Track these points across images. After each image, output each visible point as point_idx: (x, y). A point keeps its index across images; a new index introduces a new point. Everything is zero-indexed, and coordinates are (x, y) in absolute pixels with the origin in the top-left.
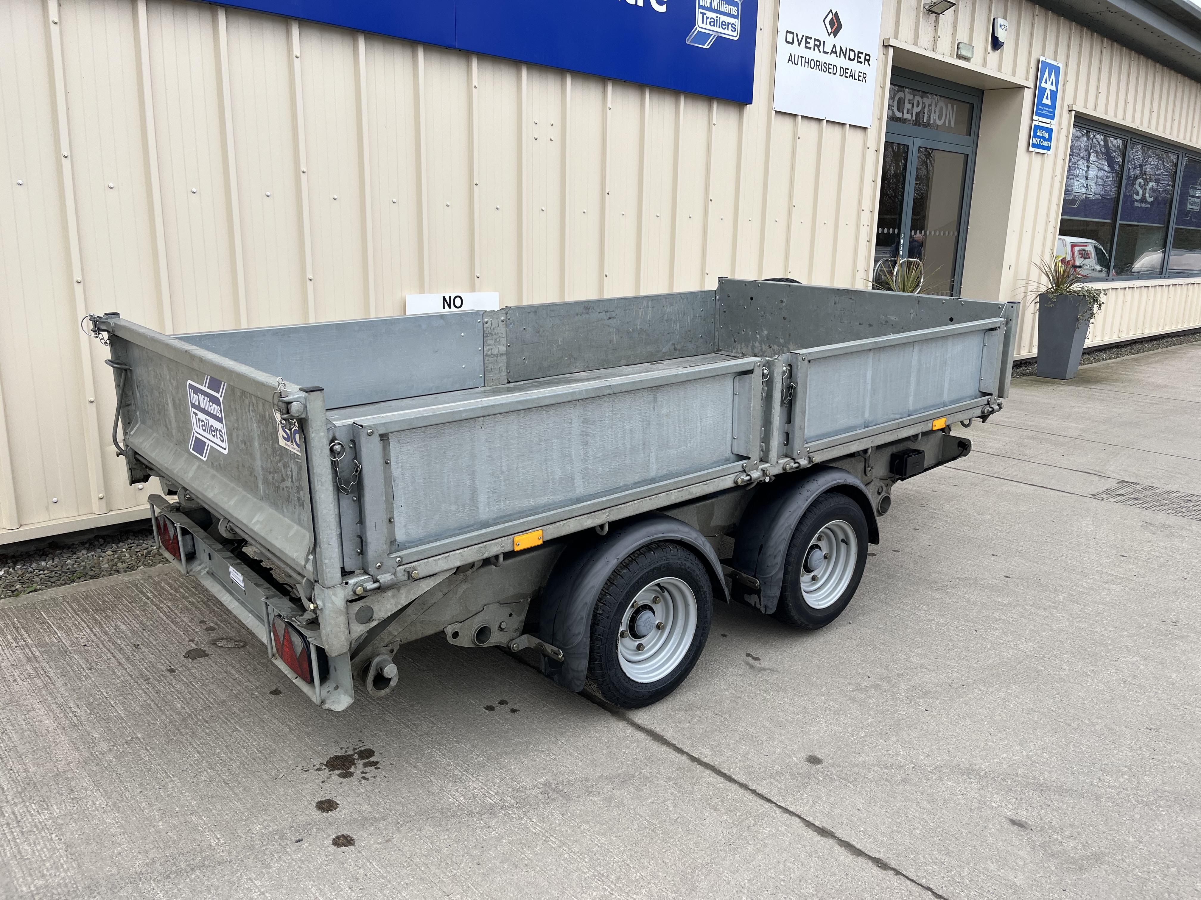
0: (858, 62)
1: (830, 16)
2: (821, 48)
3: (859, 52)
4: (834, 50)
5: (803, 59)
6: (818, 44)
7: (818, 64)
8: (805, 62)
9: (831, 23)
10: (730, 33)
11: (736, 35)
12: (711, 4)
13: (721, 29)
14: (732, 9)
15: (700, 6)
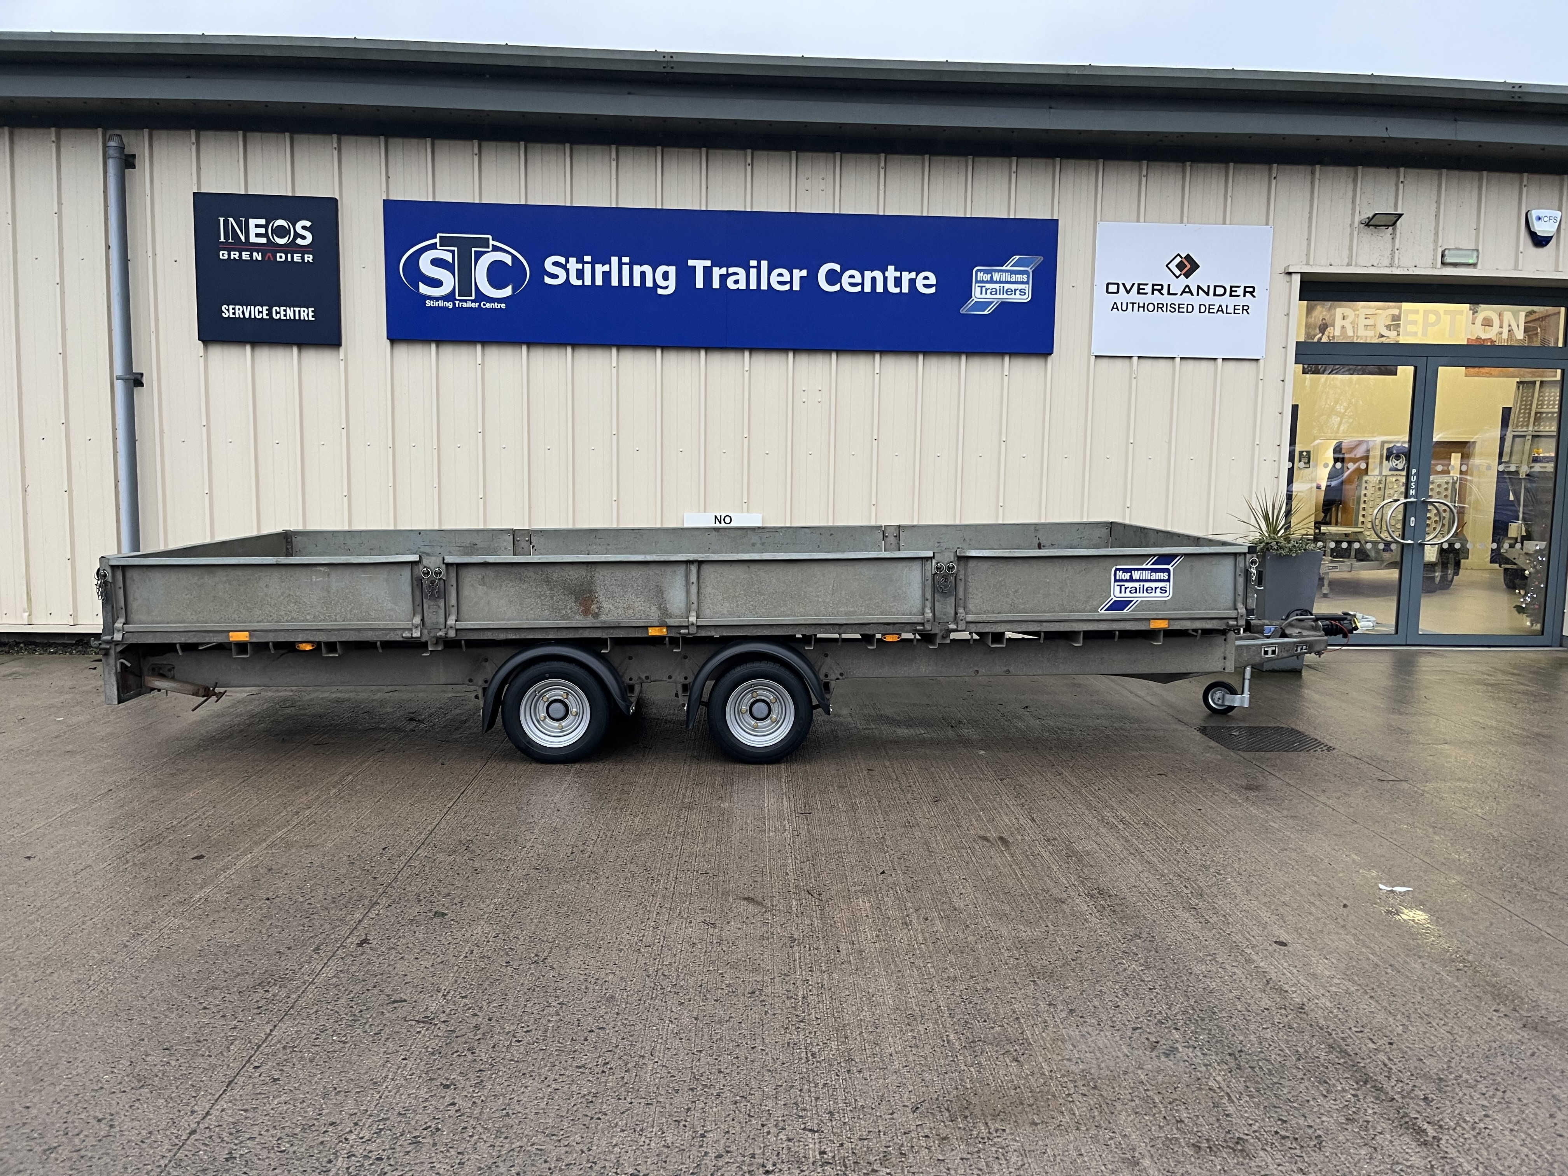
0: (1231, 295)
1: (1178, 259)
2: (1165, 291)
3: (1231, 287)
4: (1187, 290)
5: (1136, 306)
6: (1157, 288)
7: (1160, 306)
8: (1139, 307)
9: (1180, 266)
10: (1017, 298)
11: (1027, 298)
12: (992, 277)
13: (1005, 296)
14: (1020, 277)
15: (977, 282)
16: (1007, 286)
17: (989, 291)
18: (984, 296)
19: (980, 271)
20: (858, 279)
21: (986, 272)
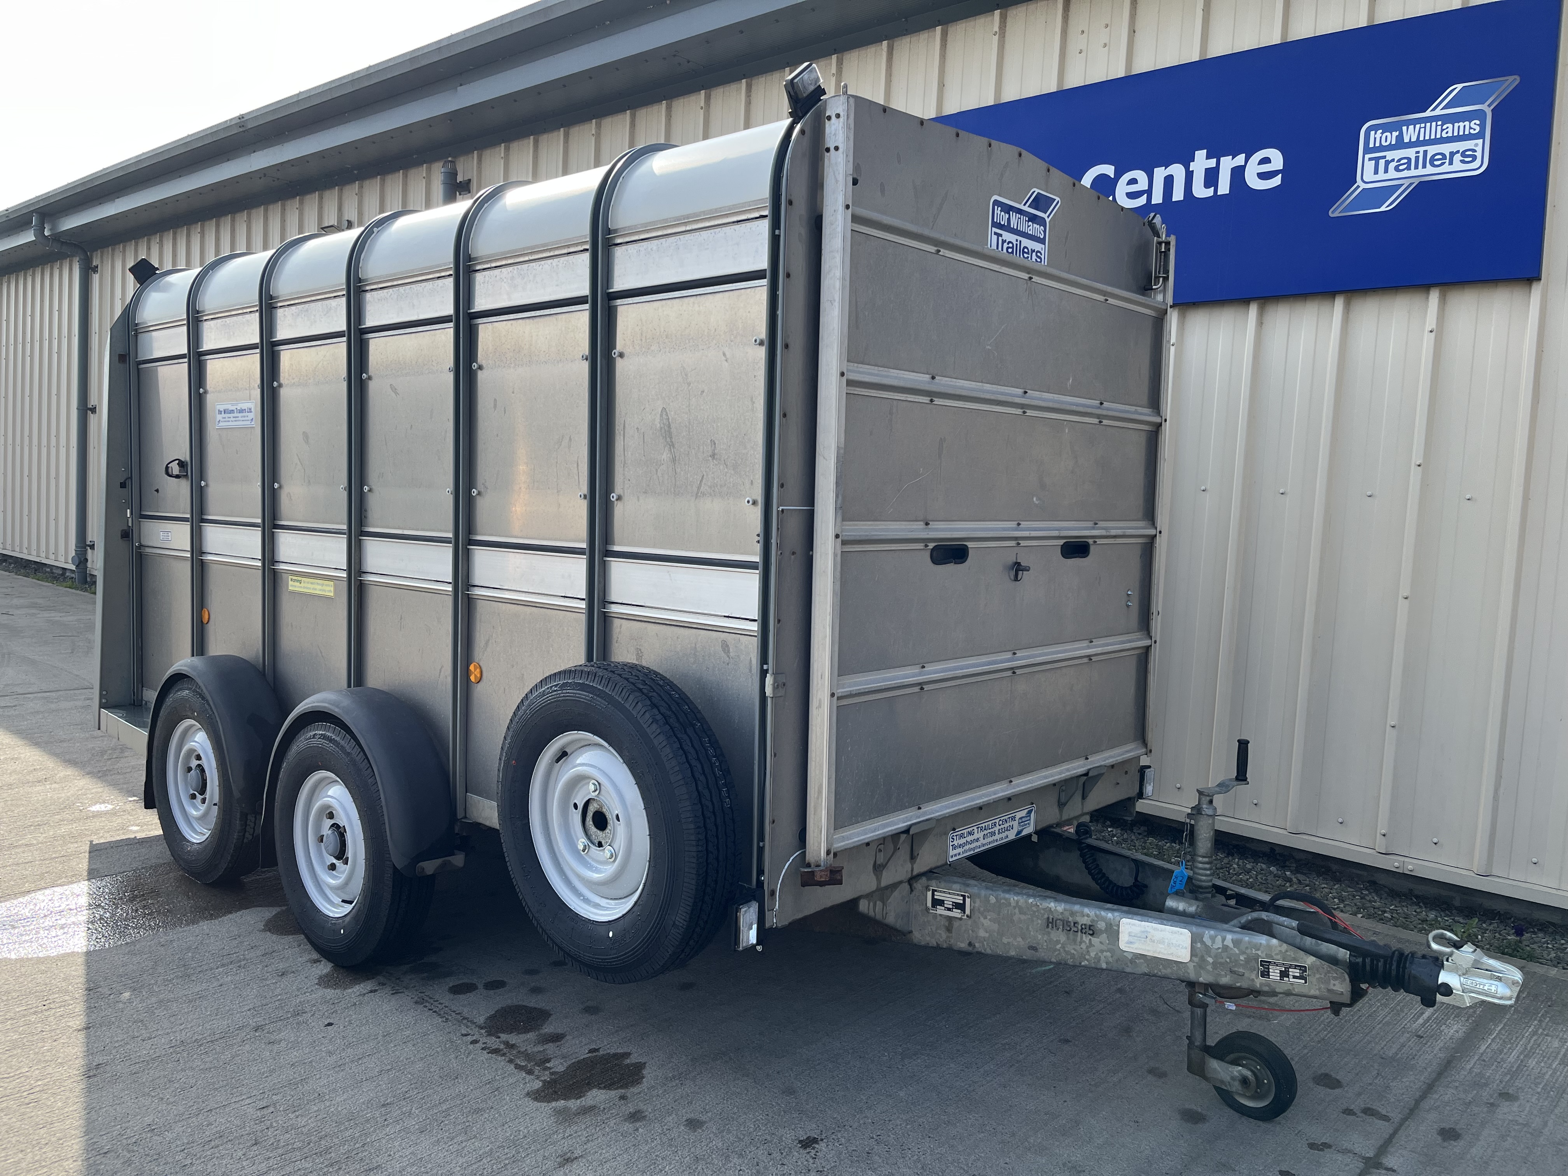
10: (1457, 169)
11: (1479, 166)
12: (1400, 137)
13: (1429, 170)
14: (1463, 127)
15: (1367, 150)
16: (1432, 150)
17: (1392, 166)
18: (1381, 175)
19: (1375, 128)
20: (1143, 185)
21: (1386, 128)
